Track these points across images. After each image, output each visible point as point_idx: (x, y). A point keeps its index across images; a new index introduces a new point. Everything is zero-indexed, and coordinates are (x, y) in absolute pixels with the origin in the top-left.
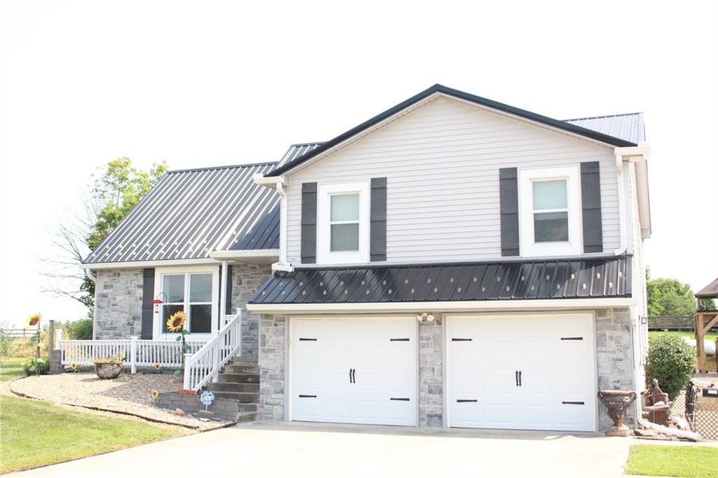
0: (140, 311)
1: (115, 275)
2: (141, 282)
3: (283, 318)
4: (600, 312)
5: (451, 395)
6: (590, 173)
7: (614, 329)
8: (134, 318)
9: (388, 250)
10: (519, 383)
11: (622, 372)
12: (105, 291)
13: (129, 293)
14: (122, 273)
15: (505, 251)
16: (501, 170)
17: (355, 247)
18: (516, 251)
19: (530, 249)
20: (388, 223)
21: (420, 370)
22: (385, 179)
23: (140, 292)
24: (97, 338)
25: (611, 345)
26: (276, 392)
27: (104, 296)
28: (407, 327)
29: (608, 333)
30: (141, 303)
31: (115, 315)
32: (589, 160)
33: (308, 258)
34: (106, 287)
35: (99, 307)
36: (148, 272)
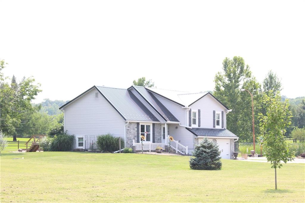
0: (136, 135)
1: (130, 123)
2: (136, 127)
7: (232, 142)
8: (135, 137)
9: (201, 125)
10: (222, 151)
11: (233, 149)
12: (128, 128)
14: (132, 123)
15: (214, 127)
16: (214, 111)
17: (196, 124)
20: (201, 119)
22: (200, 110)
23: (136, 129)
25: (232, 145)
27: (128, 130)
30: (136, 132)
31: (131, 135)
32: (223, 111)
33: (190, 125)
34: (128, 127)
35: (127, 133)
36: (138, 124)
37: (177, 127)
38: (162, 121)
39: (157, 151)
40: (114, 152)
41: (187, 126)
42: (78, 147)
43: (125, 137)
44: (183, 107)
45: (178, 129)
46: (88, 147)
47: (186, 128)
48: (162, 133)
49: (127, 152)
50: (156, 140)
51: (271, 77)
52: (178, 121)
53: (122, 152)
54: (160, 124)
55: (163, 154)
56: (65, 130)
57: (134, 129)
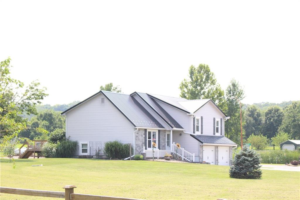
2: (144, 133)
3: (202, 146)
9: (203, 132)
14: (140, 130)
16: (214, 118)
17: (198, 131)
18: (215, 134)
20: (203, 126)
22: (203, 117)
23: (144, 136)
27: (137, 136)
28: (213, 148)
29: (231, 150)
30: (144, 139)
31: (139, 142)
32: (221, 118)
33: (194, 132)
34: (137, 134)
35: (136, 140)
36: (146, 130)
37: (181, 134)
38: (167, 128)
39: (166, 158)
40: (125, 159)
41: (191, 133)
42: (81, 154)
43: (134, 143)
44: (188, 114)
45: (182, 135)
46: (94, 153)
47: (191, 135)
48: (166, 140)
49: (138, 159)
50: (161, 147)
51: (234, 85)
52: (182, 128)
53: (133, 159)
54: (165, 131)
55: (172, 161)
56: (67, 136)
57: (142, 136)
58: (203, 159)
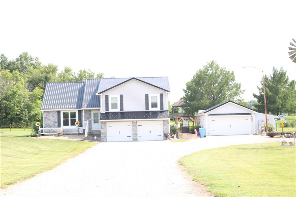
0: (57, 121)
1: (49, 112)
2: (57, 114)
3: (106, 122)
4: (164, 120)
5: (138, 135)
6: (161, 95)
7: (166, 123)
8: (55, 123)
9: (124, 109)
10: (150, 133)
11: (167, 130)
12: (46, 116)
13: (53, 117)
14: (51, 112)
15: (146, 109)
16: (146, 94)
17: (117, 108)
18: (148, 109)
19: (151, 109)
21: (133, 131)
22: (123, 95)
23: (57, 116)
24: (45, 128)
25: (166, 126)
26: (105, 136)
28: (130, 123)
29: (165, 124)
30: (57, 119)
31: (50, 122)
32: (161, 93)
33: (107, 110)
35: (45, 120)
36: (59, 112)
41: (101, 111)
43: (43, 123)
48: (93, 118)
54: (90, 111)
58: (106, 134)
